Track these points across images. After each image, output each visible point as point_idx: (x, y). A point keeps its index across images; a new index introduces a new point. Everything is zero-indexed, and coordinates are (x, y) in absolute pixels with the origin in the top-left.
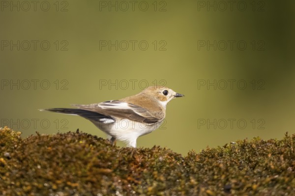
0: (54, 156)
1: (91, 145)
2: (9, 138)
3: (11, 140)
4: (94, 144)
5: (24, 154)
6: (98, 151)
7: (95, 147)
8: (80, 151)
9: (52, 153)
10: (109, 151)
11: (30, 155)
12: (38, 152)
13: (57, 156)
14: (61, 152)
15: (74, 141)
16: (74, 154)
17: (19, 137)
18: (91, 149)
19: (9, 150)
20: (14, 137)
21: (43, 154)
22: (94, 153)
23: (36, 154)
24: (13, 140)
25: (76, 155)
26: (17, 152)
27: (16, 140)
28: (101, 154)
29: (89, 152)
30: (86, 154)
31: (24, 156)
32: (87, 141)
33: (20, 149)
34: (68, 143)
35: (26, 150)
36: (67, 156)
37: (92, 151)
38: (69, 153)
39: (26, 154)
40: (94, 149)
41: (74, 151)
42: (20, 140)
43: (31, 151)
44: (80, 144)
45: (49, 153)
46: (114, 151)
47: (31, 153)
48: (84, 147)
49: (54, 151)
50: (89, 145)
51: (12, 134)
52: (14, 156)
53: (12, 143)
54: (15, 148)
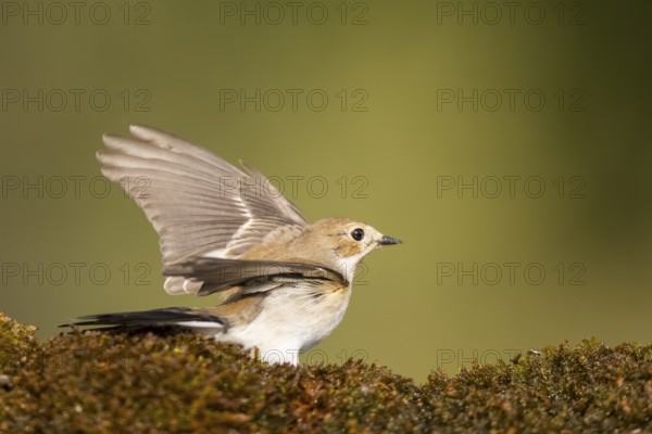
0: (113, 382)
1: (201, 358)
2: (8, 340)
3: (12, 345)
4: (206, 354)
5: (43, 378)
6: (218, 372)
7: (210, 361)
8: (175, 370)
9: (110, 376)
10: (242, 373)
11: (56, 382)
12: (77, 374)
13: (121, 383)
14: (131, 374)
15: (161, 348)
16: (161, 377)
17: (31, 338)
18: (200, 366)
19: (7, 368)
20: (19, 339)
21: (88, 379)
22: (207, 377)
23: (72, 378)
24: (18, 345)
25: (167, 382)
26: (27, 374)
27: (25, 346)
28: (225, 379)
29: (197, 373)
30: (189, 378)
31: (42, 383)
32: (191, 348)
33: (34, 368)
34: (148, 353)
36: (143, 382)
37: (203, 371)
38: (148, 376)
39: (48, 378)
40: (208, 367)
41: (161, 371)
42: (34, 344)
44: (173, 356)
45: (102, 376)
46: (254, 370)
47: (61, 377)
48: (184, 362)
49: (113, 371)
50: (197, 357)
51: (16, 330)
52: (20, 384)
53: (15, 352)
54: (23, 365)
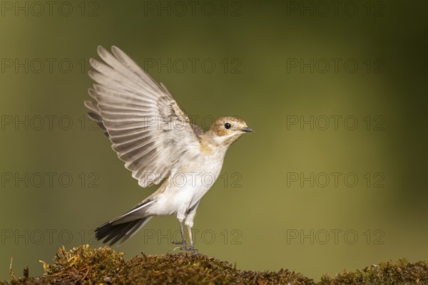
0: (163, 281)
1: (207, 269)
2: (110, 260)
3: (112, 262)
4: (210, 267)
5: (127, 279)
6: (215, 276)
7: (211, 270)
8: (194, 275)
9: (161, 278)
10: (227, 276)
11: (134, 281)
12: (145, 277)
13: (166, 281)
14: (171, 277)
15: (187, 263)
16: (187, 278)
17: (121, 258)
18: (206, 272)
19: (109, 274)
20: (116, 259)
21: (150, 279)
22: (210, 278)
23: (142, 279)
24: (115, 262)
25: (190, 280)
26: (119, 276)
27: (118, 262)
28: (219, 279)
29: (205, 276)
30: (200, 279)
31: (127, 281)
32: (202, 263)
33: (123, 273)
34: (180, 266)
35: (130, 274)
36: (178, 281)
37: (208, 275)
38: (180, 278)
39: (130, 278)
40: (210, 273)
41: (186, 275)
42: (123, 261)
43: (135, 276)
44: (193, 267)
45: (157, 277)
46: (234, 275)
47: (136, 278)
48: (198, 271)
49: (163, 275)
50: (205, 268)
51: (114, 255)
52: (116, 282)
53: (113, 266)
54: (117, 272)
